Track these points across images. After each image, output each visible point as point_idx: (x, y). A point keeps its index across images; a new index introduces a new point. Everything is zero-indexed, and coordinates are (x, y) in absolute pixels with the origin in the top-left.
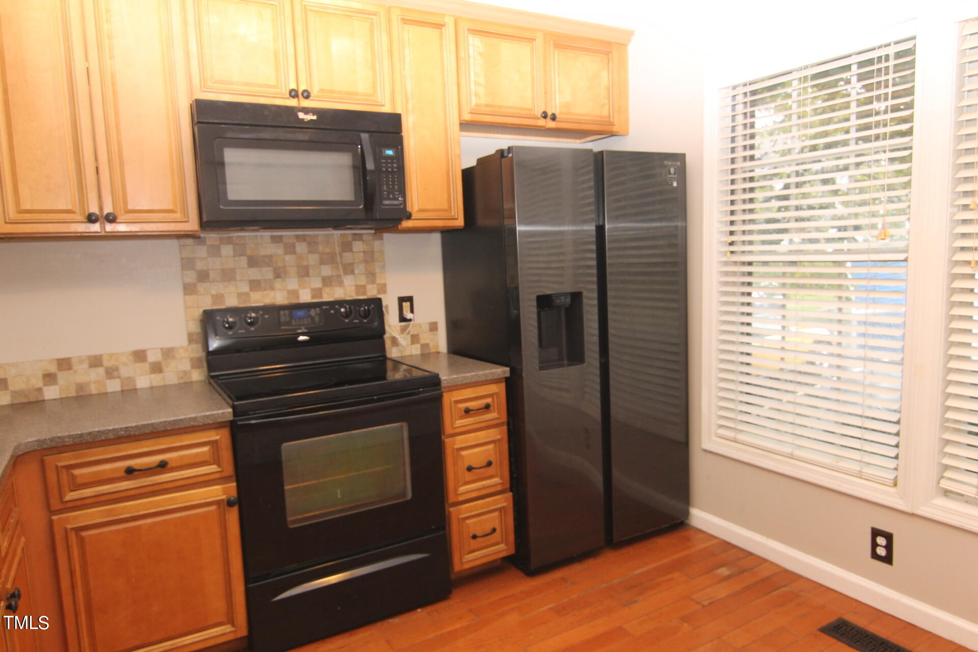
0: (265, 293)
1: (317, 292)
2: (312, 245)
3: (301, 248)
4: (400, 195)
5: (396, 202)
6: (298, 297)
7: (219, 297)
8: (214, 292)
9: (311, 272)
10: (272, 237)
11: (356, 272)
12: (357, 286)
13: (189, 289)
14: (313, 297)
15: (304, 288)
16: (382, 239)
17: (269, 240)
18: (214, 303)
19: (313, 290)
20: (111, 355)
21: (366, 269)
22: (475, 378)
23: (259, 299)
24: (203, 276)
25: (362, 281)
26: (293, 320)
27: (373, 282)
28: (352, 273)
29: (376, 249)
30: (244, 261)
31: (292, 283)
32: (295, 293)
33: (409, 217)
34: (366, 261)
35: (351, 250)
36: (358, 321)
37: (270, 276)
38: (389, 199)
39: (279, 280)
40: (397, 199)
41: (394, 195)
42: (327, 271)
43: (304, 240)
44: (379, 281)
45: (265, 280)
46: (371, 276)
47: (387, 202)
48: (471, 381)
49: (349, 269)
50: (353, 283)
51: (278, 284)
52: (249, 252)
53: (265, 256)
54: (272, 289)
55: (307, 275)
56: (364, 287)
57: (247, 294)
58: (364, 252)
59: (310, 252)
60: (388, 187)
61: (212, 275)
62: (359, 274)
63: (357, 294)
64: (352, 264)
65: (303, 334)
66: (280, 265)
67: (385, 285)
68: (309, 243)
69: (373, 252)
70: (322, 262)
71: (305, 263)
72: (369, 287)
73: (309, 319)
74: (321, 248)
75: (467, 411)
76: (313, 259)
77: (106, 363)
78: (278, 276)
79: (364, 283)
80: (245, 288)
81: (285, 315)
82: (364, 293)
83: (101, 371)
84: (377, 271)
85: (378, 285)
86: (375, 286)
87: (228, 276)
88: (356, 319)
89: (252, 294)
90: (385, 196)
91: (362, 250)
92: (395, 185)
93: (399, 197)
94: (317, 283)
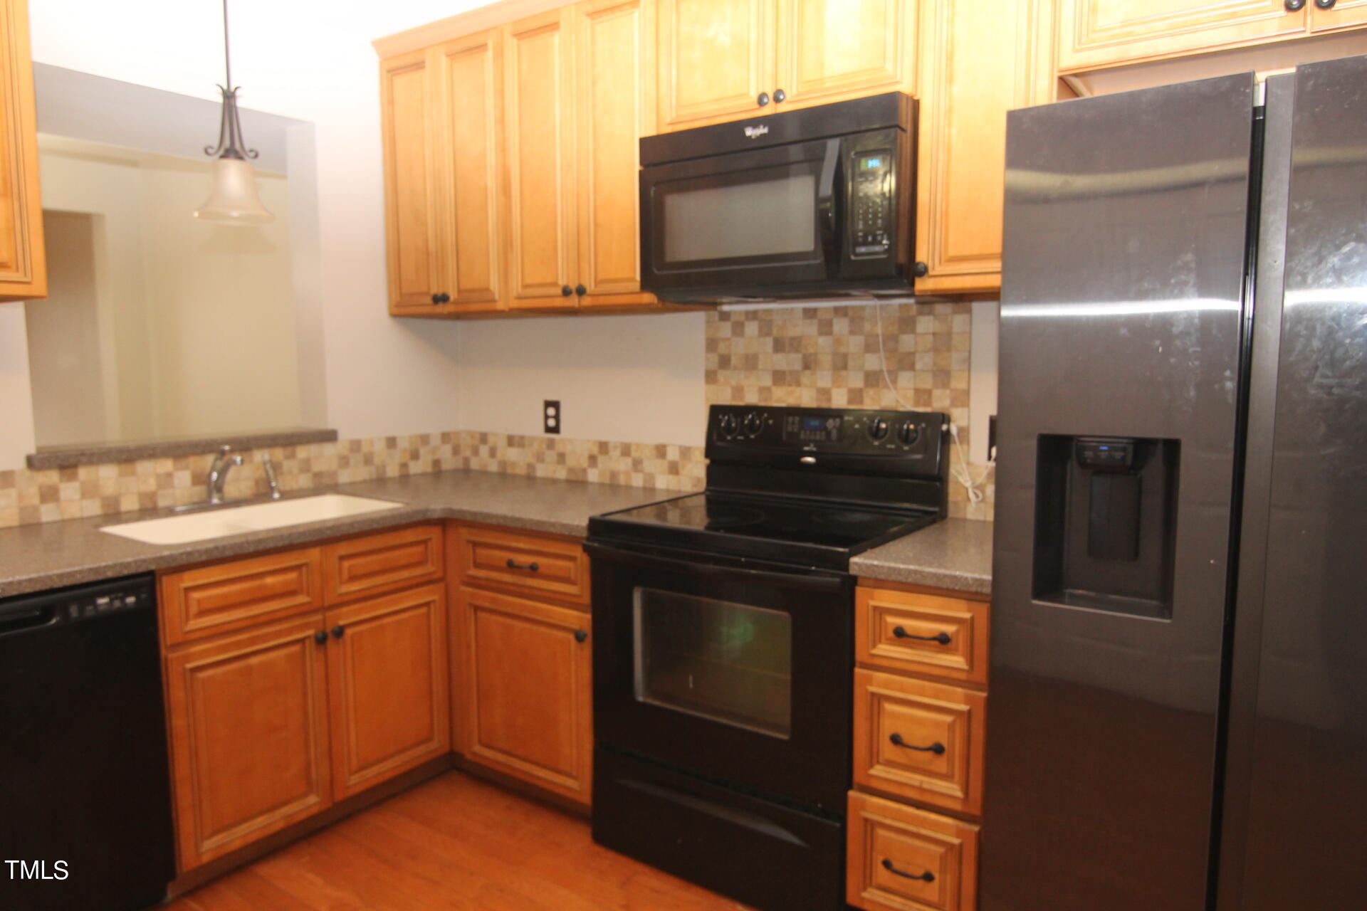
0: (790, 389)
1: (856, 395)
2: (856, 320)
3: (841, 326)
4: (885, 236)
5: (877, 248)
6: (829, 399)
7: (738, 390)
8: (734, 383)
9: (851, 364)
10: (806, 311)
11: (918, 366)
12: (917, 391)
13: (710, 377)
14: (850, 402)
15: (839, 387)
16: (970, 311)
17: (800, 314)
18: (734, 397)
19: (851, 391)
20: (638, 445)
21: (935, 364)
22: (913, 575)
23: (782, 397)
24: (725, 362)
25: (926, 382)
26: (802, 432)
27: (945, 385)
28: (912, 367)
29: (955, 330)
30: (769, 342)
31: (824, 379)
32: (825, 393)
33: (923, 272)
34: (935, 350)
35: (913, 331)
36: (893, 446)
37: (798, 366)
38: (865, 243)
39: (807, 372)
40: (880, 243)
41: (875, 237)
42: (874, 362)
43: (845, 315)
44: (958, 383)
45: (791, 372)
46: (942, 375)
47: (863, 250)
48: (904, 581)
49: (906, 362)
50: (912, 386)
51: (806, 378)
52: (775, 332)
53: (793, 339)
54: (798, 384)
55: (845, 367)
56: (929, 393)
57: (768, 389)
58: (934, 334)
59: (852, 332)
60: (866, 224)
61: (734, 361)
62: (923, 371)
63: (917, 403)
64: (913, 354)
65: (810, 454)
66: (811, 350)
67: (967, 393)
68: (852, 321)
69: (949, 334)
70: (869, 348)
71: (843, 350)
72: (937, 393)
73: (824, 433)
74: (867, 327)
75: (900, 633)
76: (854, 344)
77: (634, 454)
78: (807, 366)
79: (928, 386)
80: (768, 381)
81: (793, 423)
82: (928, 403)
83: (629, 461)
84: (955, 367)
85: (952, 390)
86: (948, 392)
87: (751, 363)
88: (891, 443)
89: (774, 389)
90: (860, 240)
91: (931, 330)
92: (878, 218)
93: (882, 240)
94: (857, 381)
